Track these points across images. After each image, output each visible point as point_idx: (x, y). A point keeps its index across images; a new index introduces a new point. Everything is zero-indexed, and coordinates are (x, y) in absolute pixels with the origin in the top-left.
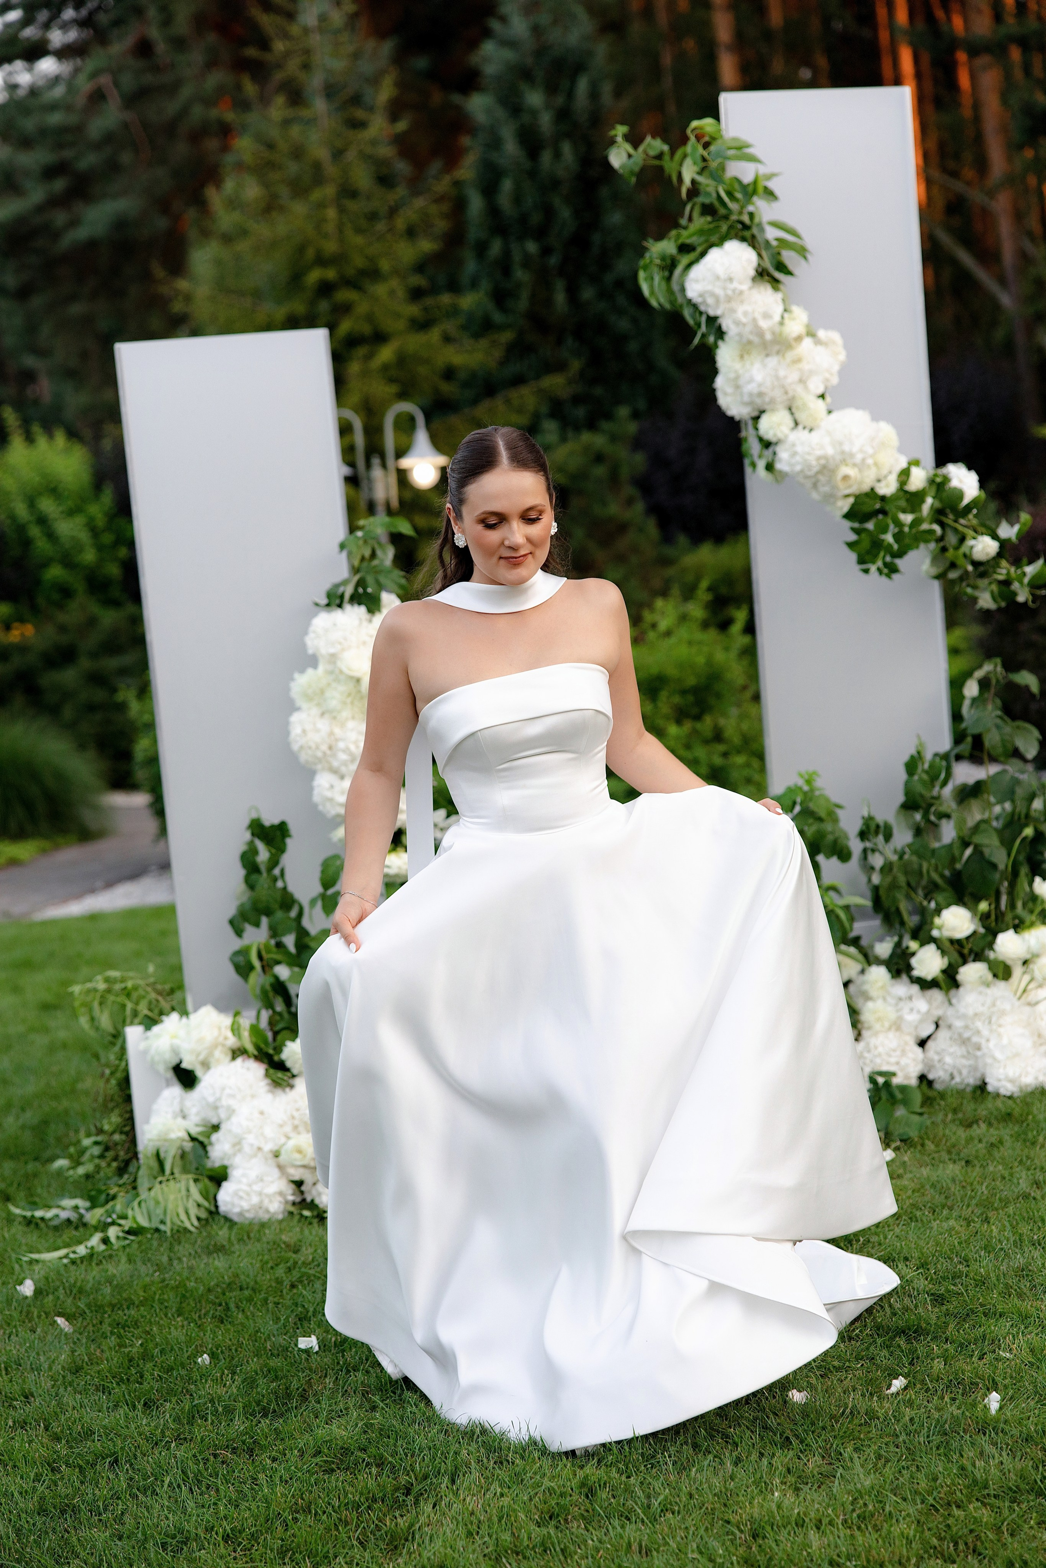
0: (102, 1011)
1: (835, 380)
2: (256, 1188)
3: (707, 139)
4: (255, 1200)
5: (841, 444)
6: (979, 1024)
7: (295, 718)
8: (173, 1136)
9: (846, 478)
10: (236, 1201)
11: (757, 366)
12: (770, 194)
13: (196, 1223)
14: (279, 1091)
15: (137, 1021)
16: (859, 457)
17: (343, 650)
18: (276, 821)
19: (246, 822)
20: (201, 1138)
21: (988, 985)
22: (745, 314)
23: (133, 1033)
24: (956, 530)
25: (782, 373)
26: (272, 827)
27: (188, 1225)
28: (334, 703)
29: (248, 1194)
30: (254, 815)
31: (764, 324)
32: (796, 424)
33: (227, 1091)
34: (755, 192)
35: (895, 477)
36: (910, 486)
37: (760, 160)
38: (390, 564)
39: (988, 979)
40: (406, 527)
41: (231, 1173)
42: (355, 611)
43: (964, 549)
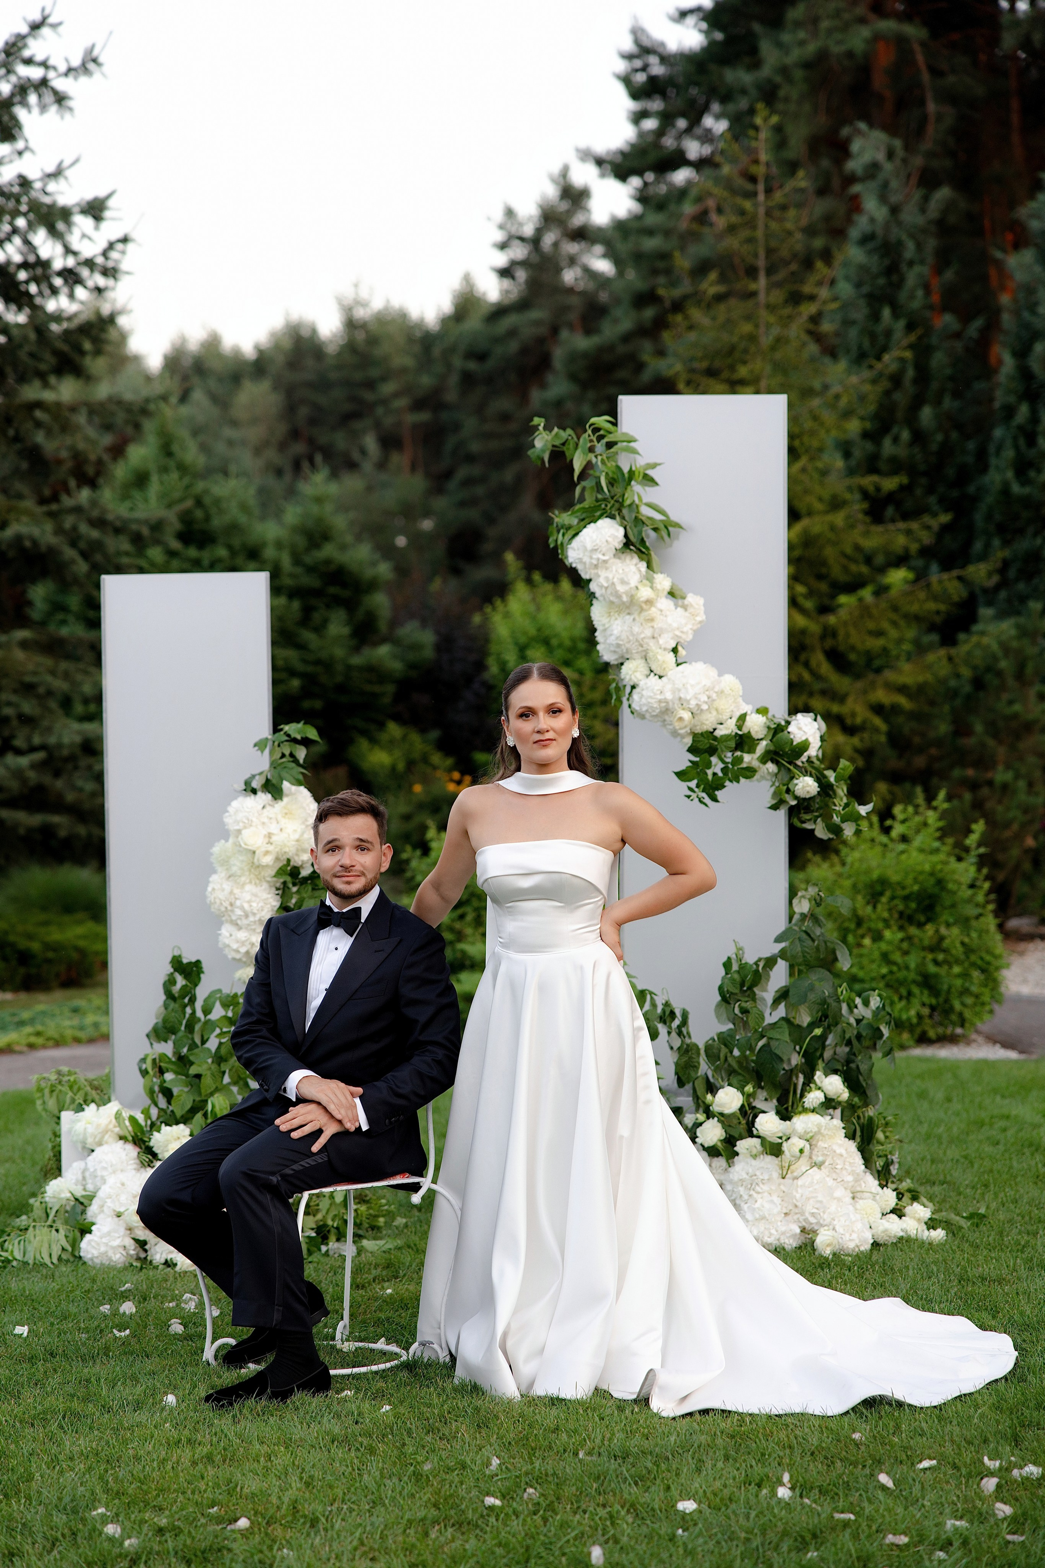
0: (51, 1096)
1: (690, 637)
2: (104, 1240)
3: (602, 432)
4: (103, 1249)
5: (679, 690)
6: (742, 1190)
7: (214, 878)
8: (63, 1196)
9: (681, 719)
10: (89, 1248)
11: (619, 622)
12: (649, 480)
13: (55, 1261)
14: (143, 1170)
15: (71, 1107)
16: (693, 703)
17: (245, 828)
18: (194, 960)
19: (169, 959)
20: (82, 1200)
21: (755, 1157)
22: (607, 579)
23: (66, 1116)
24: (789, 769)
25: (636, 629)
26: (190, 963)
27: (47, 1260)
28: (234, 869)
29: (98, 1244)
30: (176, 953)
31: (621, 588)
32: (651, 671)
33: (104, 1164)
34: (631, 479)
35: (734, 720)
36: (745, 730)
37: (638, 453)
38: (301, 761)
39: (754, 1152)
40: (312, 733)
41: (93, 1228)
42: (264, 798)
43: (790, 786)
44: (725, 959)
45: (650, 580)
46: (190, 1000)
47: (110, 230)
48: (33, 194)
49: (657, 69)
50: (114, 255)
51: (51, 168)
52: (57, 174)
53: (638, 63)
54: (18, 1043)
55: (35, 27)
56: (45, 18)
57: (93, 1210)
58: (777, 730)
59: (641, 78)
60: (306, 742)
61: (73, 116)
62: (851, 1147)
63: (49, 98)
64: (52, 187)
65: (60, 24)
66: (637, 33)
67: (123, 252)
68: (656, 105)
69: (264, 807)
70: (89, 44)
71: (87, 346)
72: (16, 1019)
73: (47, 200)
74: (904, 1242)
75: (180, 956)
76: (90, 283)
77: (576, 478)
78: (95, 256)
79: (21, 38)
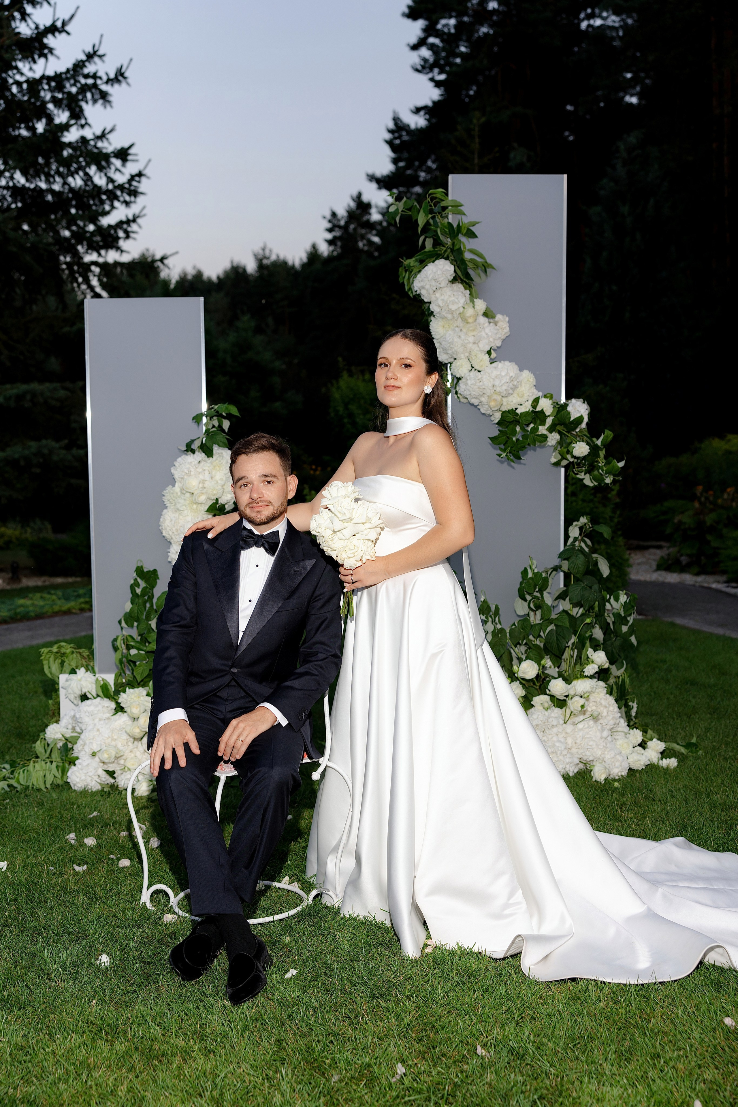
1: (498, 344)
2: (84, 772)
3: (437, 200)
4: (83, 777)
5: (493, 381)
7: (164, 513)
8: (57, 737)
9: (494, 400)
10: (73, 777)
11: (450, 332)
13: (48, 786)
15: (67, 671)
16: (503, 389)
17: (187, 476)
18: (151, 570)
19: (134, 568)
20: (70, 740)
21: (547, 709)
22: (442, 301)
23: (63, 677)
24: (568, 437)
25: (463, 337)
26: (149, 571)
27: (43, 787)
28: (179, 505)
29: (80, 775)
30: (139, 565)
31: (452, 307)
32: (473, 367)
34: (458, 232)
35: (530, 402)
36: (538, 409)
37: (465, 214)
38: (227, 431)
39: (546, 705)
40: (234, 410)
41: (76, 762)
42: (200, 455)
43: (570, 449)
44: (523, 569)
45: (473, 303)
46: (149, 597)
47: (131, 168)
48: (89, 148)
49: (405, 138)
50: (134, 183)
51: (99, 133)
52: (102, 136)
53: (396, 135)
54: (74, 608)
55: (90, 56)
56: (95, 52)
57: (77, 747)
58: (561, 409)
59: (397, 142)
60: (229, 416)
61: (111, 106)
62: (611, 700)
63: (97, 96)
64: (100, 144)
65: (104, 55)
66: (396, 120)
67: (139, 182)
68: (405, 155)
69: (199, 462)
70: (119, 66)
71: (121, 234)
72: (76, 594)
73: (96, 150)
74: (651, 768)
75: (142, 567)
76: (121, 199)
77: (419, 232)
78: (124, 184)
79: (83, 62)
